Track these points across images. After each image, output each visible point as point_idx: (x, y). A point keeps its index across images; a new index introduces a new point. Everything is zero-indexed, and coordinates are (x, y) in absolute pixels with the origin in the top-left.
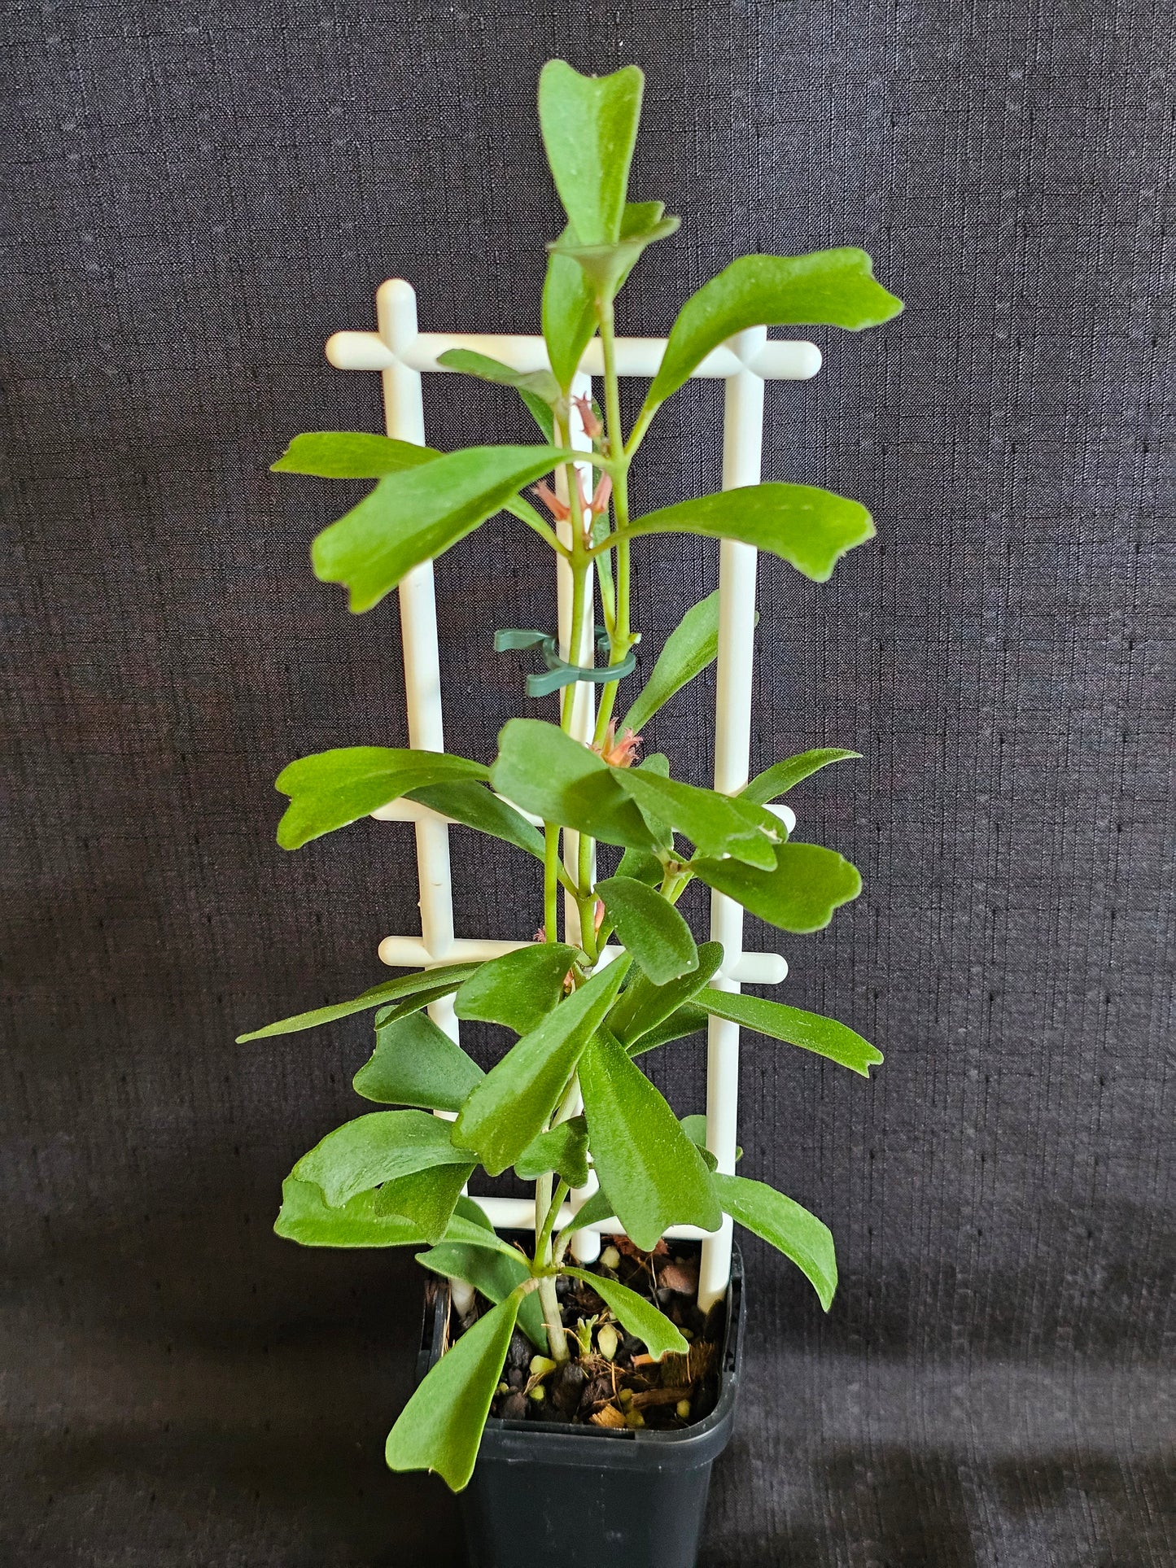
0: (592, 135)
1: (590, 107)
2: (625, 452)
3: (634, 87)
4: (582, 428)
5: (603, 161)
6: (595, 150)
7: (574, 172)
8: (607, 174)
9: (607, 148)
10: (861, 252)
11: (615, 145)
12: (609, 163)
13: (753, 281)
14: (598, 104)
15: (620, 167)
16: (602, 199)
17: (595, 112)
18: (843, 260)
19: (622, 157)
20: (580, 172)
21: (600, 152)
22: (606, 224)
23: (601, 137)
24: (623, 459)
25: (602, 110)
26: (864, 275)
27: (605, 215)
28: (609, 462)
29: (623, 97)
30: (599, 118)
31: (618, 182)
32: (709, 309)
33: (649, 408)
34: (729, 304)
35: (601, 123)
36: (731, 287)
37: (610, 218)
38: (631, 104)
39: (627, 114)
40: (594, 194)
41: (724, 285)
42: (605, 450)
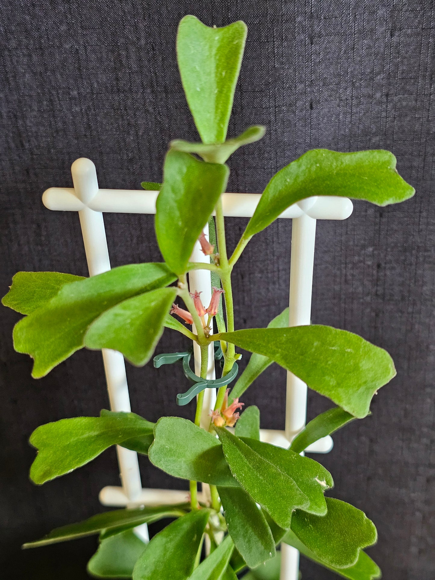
0: (212, 66)
1: (211, 47)
2: (229, 263)
3: (240, 35)
4: (201, 249)
5: (218, 83)
6: (213, 75)
7: (198, 89)
8: (220, 92)
9: (221, 74)
10: (390, 153)
11: (226, 72)
12: (222, 84)
13: (318, 165)
14: (216, 45)
15: (229, 88)
16: (217, 108)
17: (214, 51)
18: (378, 157)
19: (231, 81)
20: (202, 89)
21: (216, 76)
22: (219, 124)
23: (217, 67)
24: (228, 267)
25: (219, 49)
26: (390, 169)
27: (218, 118)
28: (219, 269)
29: (232, 41)
30: (216, 55)
31: (228, 98)
32: (288, 180)
33: (245, 238)
34: (301, 179)
35: (217, 57)
36: (303, 167)
37: (222, 120)
38: (238, 47)
39: (234, 52)
40: (212, 104)
41: (299, 166)
42: (216, 261)
